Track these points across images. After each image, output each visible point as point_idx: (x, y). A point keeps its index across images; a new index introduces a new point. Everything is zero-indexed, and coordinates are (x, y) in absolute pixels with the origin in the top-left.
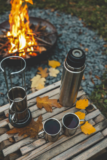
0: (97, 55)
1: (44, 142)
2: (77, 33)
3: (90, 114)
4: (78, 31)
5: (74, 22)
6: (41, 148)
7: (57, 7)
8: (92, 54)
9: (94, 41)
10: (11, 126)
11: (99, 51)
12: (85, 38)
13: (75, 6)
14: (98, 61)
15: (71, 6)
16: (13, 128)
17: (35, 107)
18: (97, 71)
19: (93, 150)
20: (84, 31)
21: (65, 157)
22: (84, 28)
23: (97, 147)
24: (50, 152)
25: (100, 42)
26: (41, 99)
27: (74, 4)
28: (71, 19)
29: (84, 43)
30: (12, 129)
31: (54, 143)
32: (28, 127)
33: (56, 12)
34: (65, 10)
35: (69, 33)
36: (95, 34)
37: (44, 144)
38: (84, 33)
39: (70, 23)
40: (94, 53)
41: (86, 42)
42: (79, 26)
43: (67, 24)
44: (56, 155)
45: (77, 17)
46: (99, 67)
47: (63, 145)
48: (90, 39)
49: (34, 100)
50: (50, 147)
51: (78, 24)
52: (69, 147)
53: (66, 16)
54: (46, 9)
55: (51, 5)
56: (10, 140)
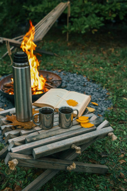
0: (100, 101)
2: (81, 86)
4: (83, 84)
5: (79, 78)
7: (64, 68)
8: (95, 100)
9: (97, 91)
11: (102, 98)
12: (89, 89)
13: (80, 68)
14: (101, 105)
15: (77, 68)
18: (100, 111)
20: (87, 84)
22: (89, 83)
25: (103, 92)
27: (80, 67)
28: (76, 77)
29: (88, 92)
33: (62, 73)
34: (71, 71)
35: (73, 86)
36: (99, 86)
38: (88, 85)
39: (75, 79)
40: (97, 99)
41: (90, 91)
42: (83, 81)
43: (72, 80)
44: (52, 135)
45: (82, 75)
46: (102, 109)
48: (93, 89)
51: (82, 80)
52: (64, 132)
53: (72, 75)
54: (54, 70)
55: (58, 67)
56: (12, 128)
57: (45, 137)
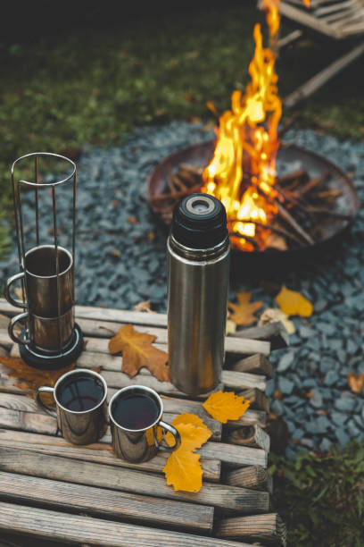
1: (53, 429)
3: (228, 447)
6: (33, 438)
10: (16, 350)
16: (18, 358)
17: (104, 345)
19: (153, 537)
21: (67, 496)
23: (168, 539)
24: (42, 459)
26: (133, 333)
30: (15, 358)
31: (72, 449)
32: (47, 375)
37: (46, 434)
44: (49, 475)
47: (89, 466)
49: (115, 327)
50: (54, 450)
52: (96, 481)
57: (25, 470)
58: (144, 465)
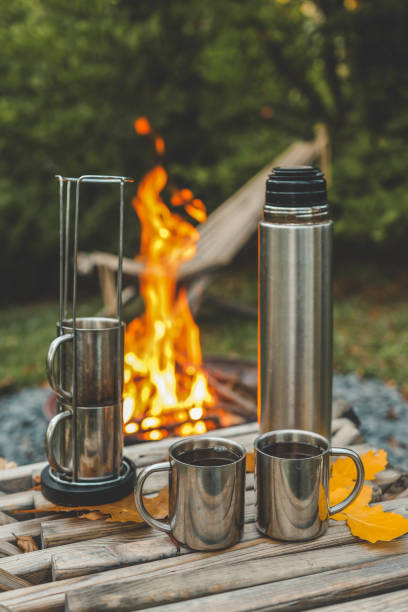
6: (148, 566)
31: (214, 558)
44: (211, 589)
50: (190, 567)
56: (20, 542)
58: (324, 540)
